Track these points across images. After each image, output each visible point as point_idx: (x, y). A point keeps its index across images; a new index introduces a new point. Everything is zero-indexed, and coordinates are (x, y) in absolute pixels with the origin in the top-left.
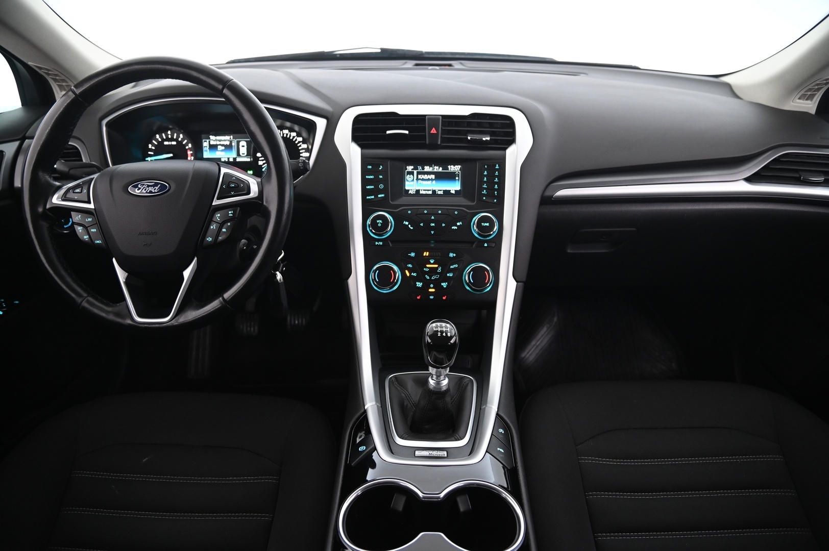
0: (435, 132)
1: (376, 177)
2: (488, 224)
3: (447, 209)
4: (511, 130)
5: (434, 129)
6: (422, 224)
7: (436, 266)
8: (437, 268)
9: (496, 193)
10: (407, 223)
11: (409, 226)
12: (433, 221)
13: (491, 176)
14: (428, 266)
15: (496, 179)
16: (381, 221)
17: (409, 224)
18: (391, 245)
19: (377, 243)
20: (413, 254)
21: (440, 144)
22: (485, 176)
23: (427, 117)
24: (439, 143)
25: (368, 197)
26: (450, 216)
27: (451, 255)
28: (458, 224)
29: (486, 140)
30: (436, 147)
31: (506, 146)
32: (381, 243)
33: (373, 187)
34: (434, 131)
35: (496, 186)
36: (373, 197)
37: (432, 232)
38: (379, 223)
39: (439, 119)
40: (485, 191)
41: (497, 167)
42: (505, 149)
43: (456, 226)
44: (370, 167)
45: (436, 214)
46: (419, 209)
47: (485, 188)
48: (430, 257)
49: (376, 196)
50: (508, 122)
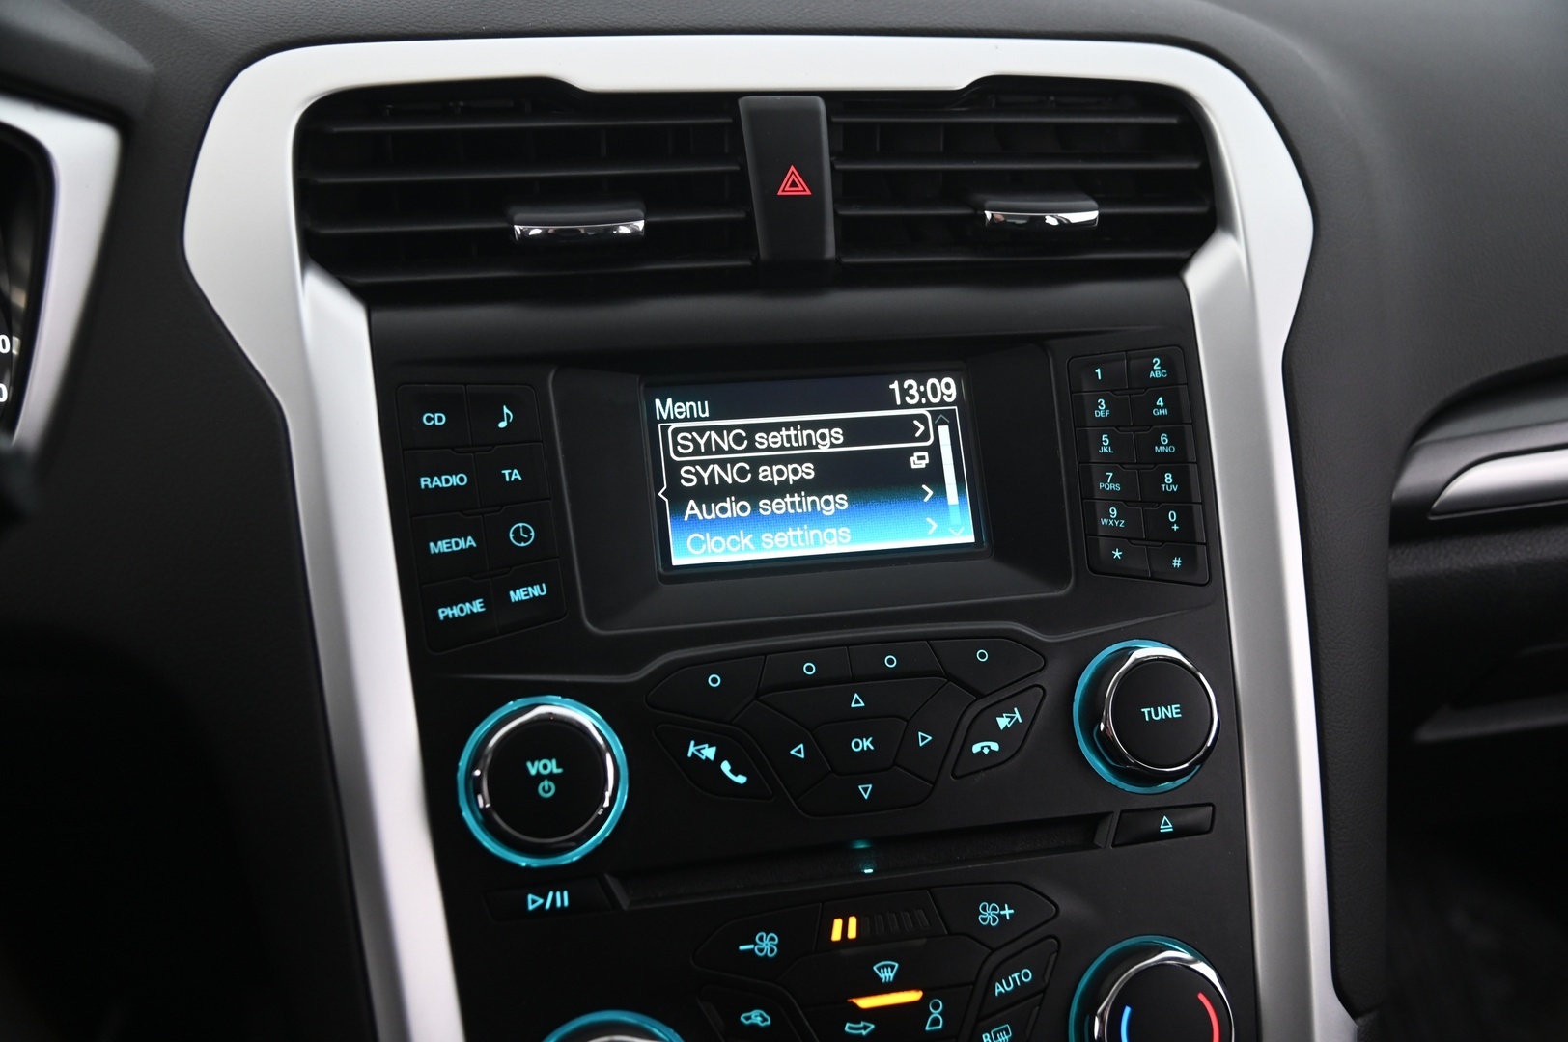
0: (803, 189)
1: (485, 478)
2: (1173, 712)
3: (928, 638)
4: (1195, 165)
5: (793, 174)
6: (799, 751)
7: (913, 996)
8: (917, 1010)
9: (1172, 516)
10: (709, 752)
11: (726, 767)
12: (860, 724)
13: (1133, 423)
14: (865, 1003)
15: (1164, 438)
16: (553, 767)
17: (719, 758)
18: (624, 903)
19: (533, 902)
20: (766, 944)
21: (837, 261)
22: (1104, 425)
23: (741, 102)
24: (830, 252)
25: (443, 613)
26: (950, 677)
27: (989, 914)
28: (1003, 722)
29: (1065, 226)
30: (815, 277)
31: (1183, 254)
32: (562, 899)
33: (471, 542)
34: (793, 184)
35: (1168, 477)
36: (477, 606)
37: (866, 791)
38: (539, 777)
39: (815, 113)
40: (1114, 512)
41: (1157, 373)
42: (1176, 269)
43: (994, 733)
44: (439, 419)
45: (871, 679)
46: (764, 653)
47: (1112, 498)
48: (869, 946)
49: (497, 601)
50: (1174, 120)
